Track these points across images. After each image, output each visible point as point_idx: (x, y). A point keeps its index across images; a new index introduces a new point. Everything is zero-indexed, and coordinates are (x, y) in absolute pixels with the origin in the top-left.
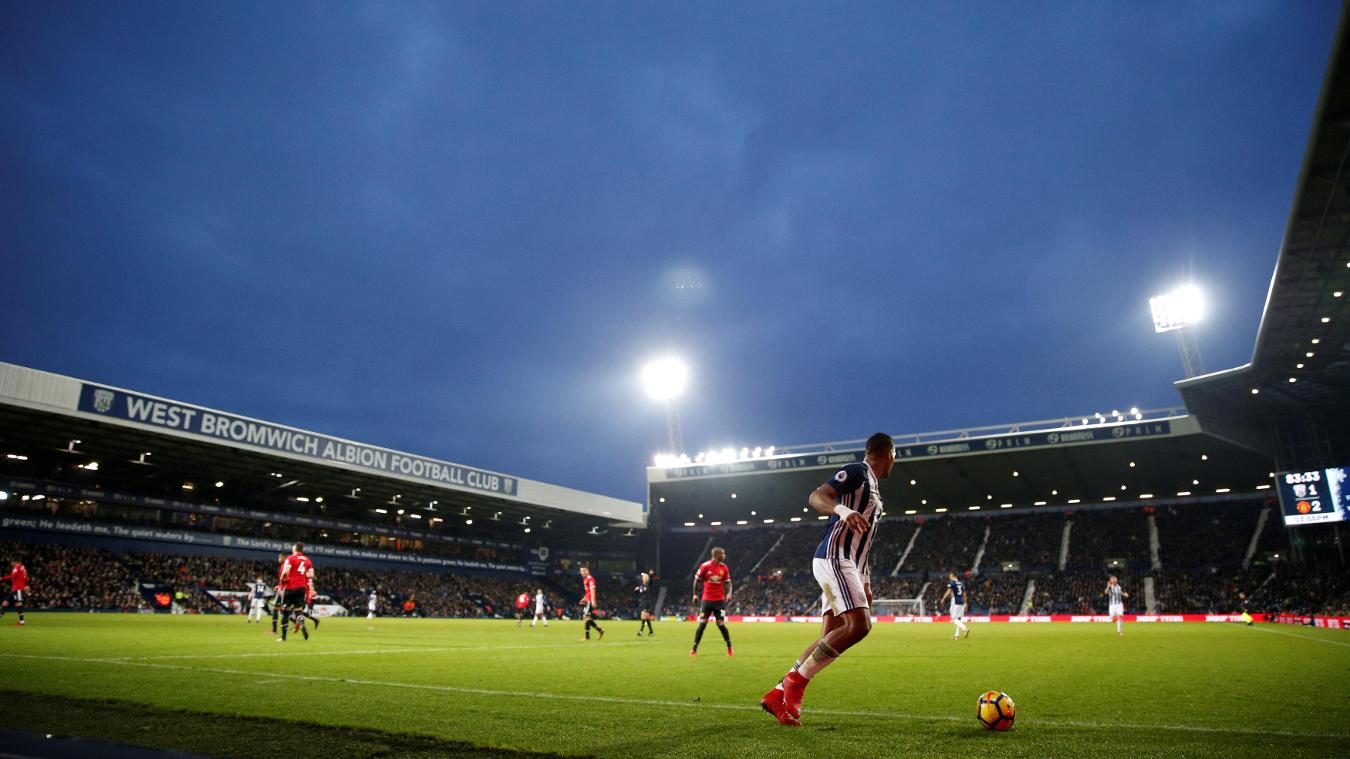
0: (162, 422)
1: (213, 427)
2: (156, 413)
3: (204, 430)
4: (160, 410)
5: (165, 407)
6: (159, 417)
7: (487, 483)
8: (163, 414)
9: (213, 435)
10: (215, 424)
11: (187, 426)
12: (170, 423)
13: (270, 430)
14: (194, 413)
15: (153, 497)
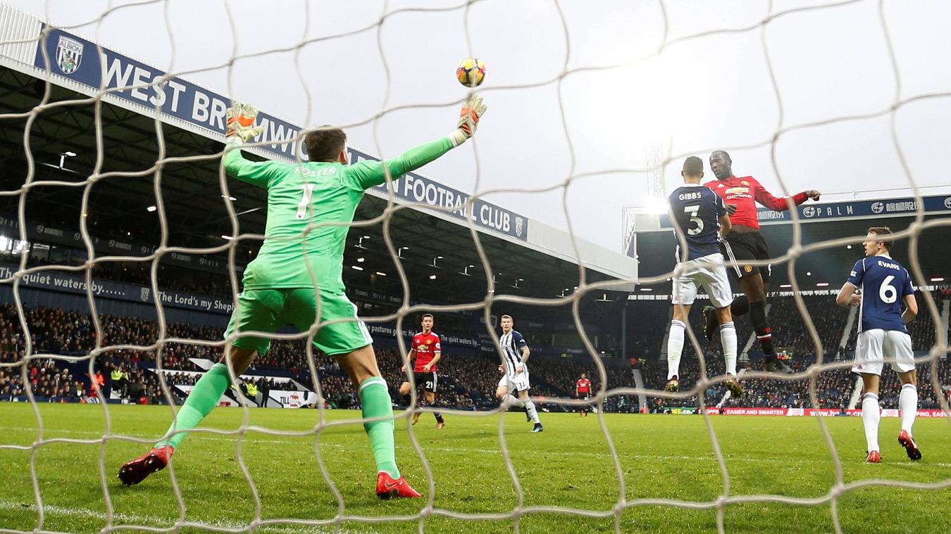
0: (144, 97)
1: (206, 113)
2: (138, 83)
3: (195, 116)
4: (142, 78)
5: (147, 75)
6: (141, 90)
7: (499, 224)
8: (145, 85)
9: (206, 124)
10: (209, 109)
11: (174, 109)
12: (153, 100)
13: (272, 124)
14: (183, 89)
15: (49, 225)
